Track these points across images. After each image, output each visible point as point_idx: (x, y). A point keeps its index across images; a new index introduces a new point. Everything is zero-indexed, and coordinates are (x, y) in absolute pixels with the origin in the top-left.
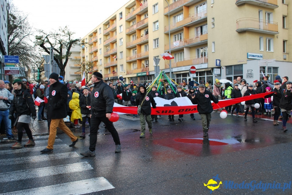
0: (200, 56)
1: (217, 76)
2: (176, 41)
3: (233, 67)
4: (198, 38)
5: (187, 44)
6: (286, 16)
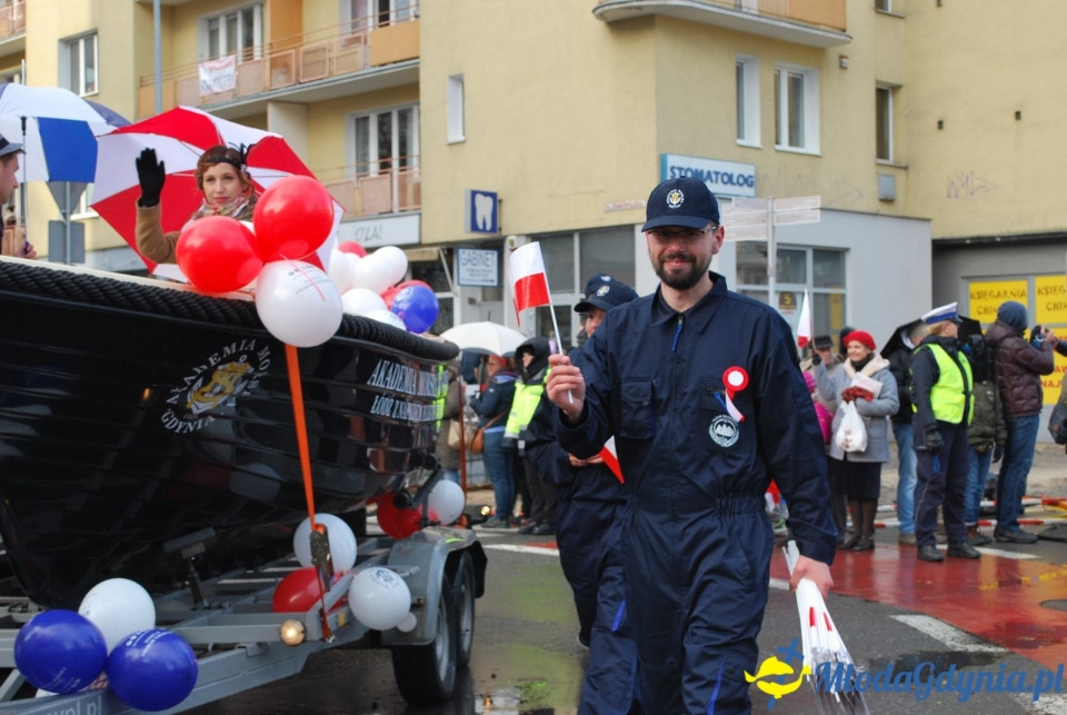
0: (374, 167)
1: (479, 298)
2: (213, 55)
3: (576, 239)
4: (359, 48)
5: (289, 79)
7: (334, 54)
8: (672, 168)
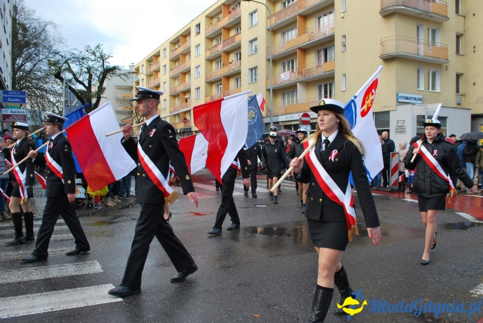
2: (284, 71)
4: (320, 68)
5: (302, 76)
6: (462, 35)
7: (313, 69)
8: (400, 96)
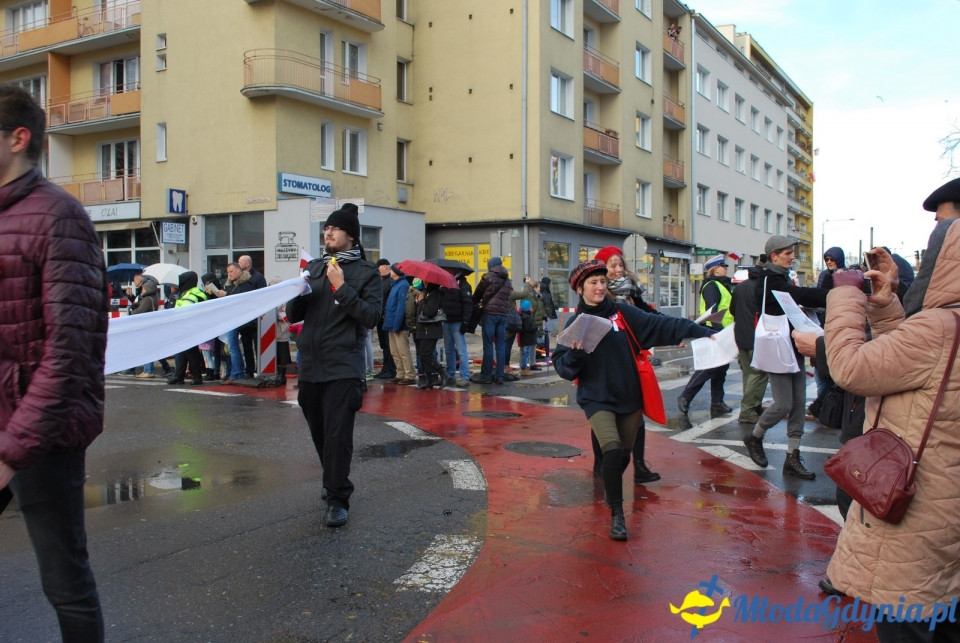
0: (113, 174)
1: (175, 250)
3: (231, 219)
4: (105, 105)
5: (61, 121)
6: (408, 62)
7: (89, 107)
8: (285, 180)
